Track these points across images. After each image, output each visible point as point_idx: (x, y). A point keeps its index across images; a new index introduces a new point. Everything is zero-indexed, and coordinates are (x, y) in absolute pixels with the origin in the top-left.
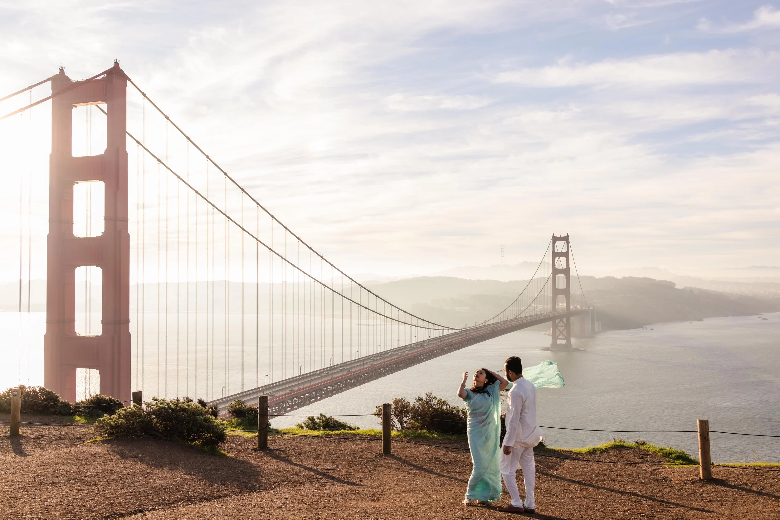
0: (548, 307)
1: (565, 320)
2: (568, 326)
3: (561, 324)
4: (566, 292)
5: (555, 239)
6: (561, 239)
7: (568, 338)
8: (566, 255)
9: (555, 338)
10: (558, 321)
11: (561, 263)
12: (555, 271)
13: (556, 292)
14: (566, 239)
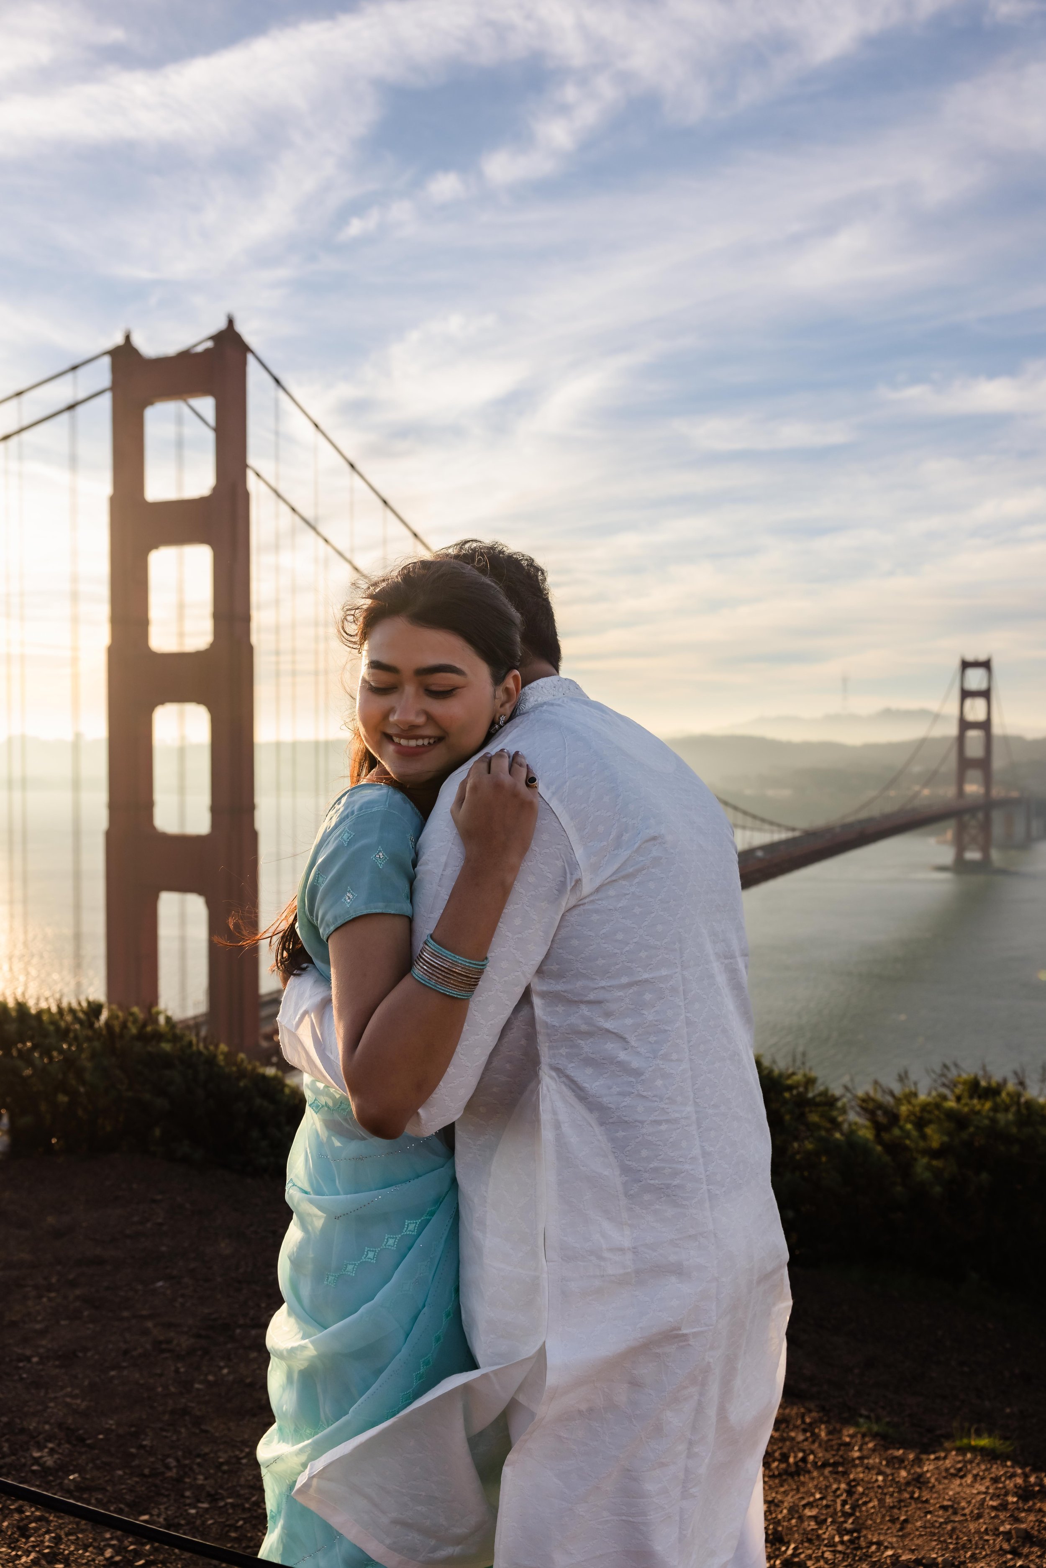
0: (948, 792)
1: (980, 815)
2: (986, 827)
3: (973, 823)
4: (984, 764)
5: (966, 665)
6: (976, 664)
7: (985, 849)
8: (986, 694)
9: (961, 849)
10: (966, 818)
11: (976, 710)
12: (965, 725)
13: (965, 764)
14: (986, 665)
